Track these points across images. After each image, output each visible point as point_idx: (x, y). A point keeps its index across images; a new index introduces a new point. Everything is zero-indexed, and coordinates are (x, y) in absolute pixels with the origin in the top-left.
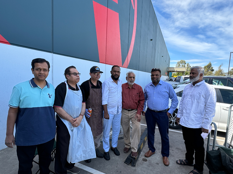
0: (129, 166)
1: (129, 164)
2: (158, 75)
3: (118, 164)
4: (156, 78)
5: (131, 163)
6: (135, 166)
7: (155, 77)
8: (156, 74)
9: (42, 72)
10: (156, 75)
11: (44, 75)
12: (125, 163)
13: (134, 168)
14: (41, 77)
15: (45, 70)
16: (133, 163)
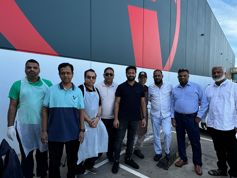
0: (161, 169)
1: (161, 167)
2: (186, 76)
3: (149, 166)
4: (184, 79)
5: (163, 166)
6: (167, 170)
7: (183, 77)
8: (184, 74)
9: (66, 75)
10: (184, 76)
11: (68, 78)
12: (157, 166)
13: (166, 171)
14: (66, 80)
15: (68, 73)
16: (166, 167)
